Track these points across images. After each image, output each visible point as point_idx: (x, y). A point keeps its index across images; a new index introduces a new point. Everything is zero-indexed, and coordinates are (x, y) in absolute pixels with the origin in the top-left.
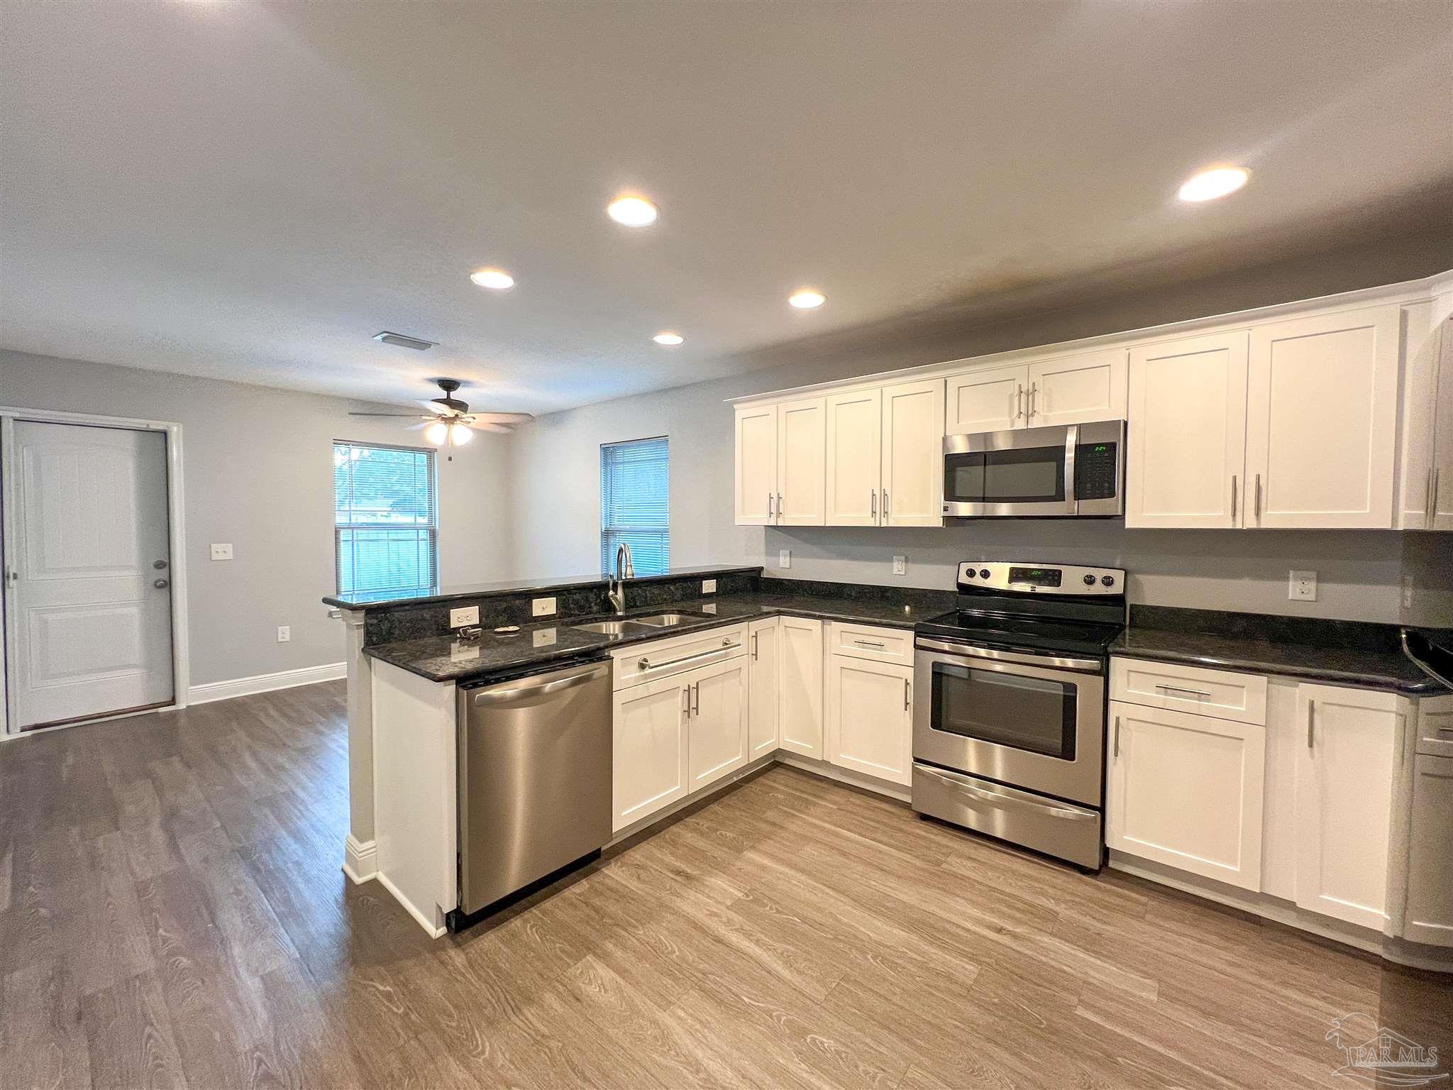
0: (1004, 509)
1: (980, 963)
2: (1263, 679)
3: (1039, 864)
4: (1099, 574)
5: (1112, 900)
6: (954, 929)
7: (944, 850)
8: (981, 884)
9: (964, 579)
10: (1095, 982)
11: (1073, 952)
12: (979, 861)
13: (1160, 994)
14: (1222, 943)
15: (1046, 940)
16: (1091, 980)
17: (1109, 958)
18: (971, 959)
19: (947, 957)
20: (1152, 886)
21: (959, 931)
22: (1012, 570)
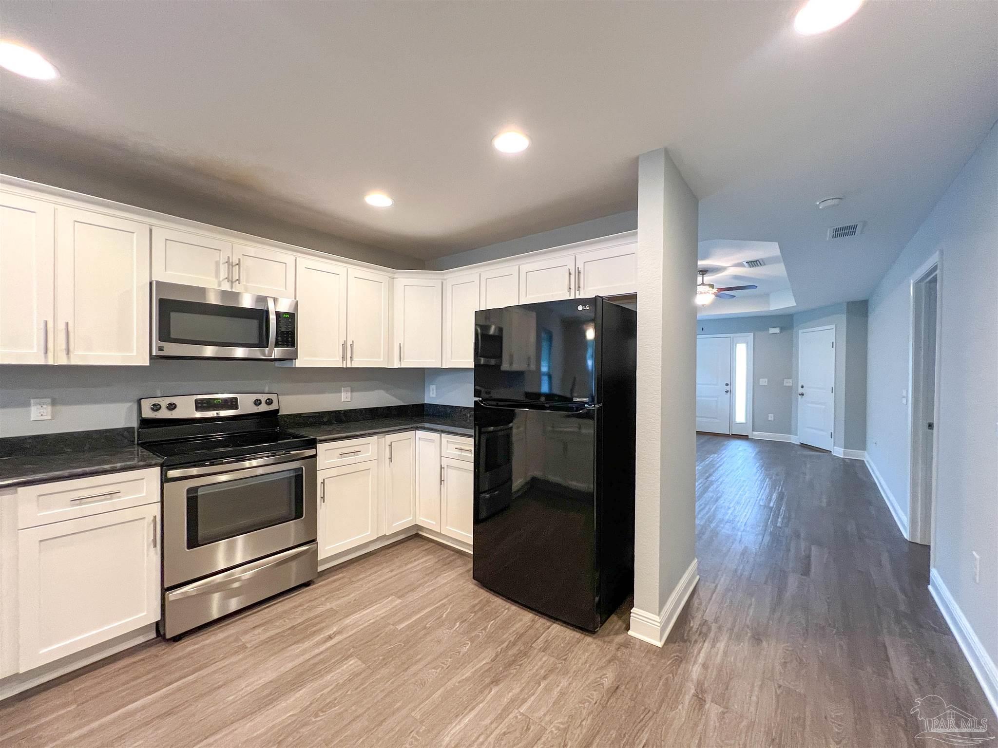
0: (209, 351)
1: (350, 656)
2: (375, 438)
3: (287, 599)
4: (263, 398)
5: (337, 584)
6: (316, 660)
7: (232, 639)
8: (283, 632)
9: (148, 414)
10: (384, 615)
11: (361, 614)
12: (260, 625)
13: (399, 598)
14: (380, 568)
15: (348, 621)
16: (382, 615)
17: (371, 604)
18: (346, 659)
19: (338, 671)
20: (335, 568)
21: (322, 657)
22: (197, 401)
